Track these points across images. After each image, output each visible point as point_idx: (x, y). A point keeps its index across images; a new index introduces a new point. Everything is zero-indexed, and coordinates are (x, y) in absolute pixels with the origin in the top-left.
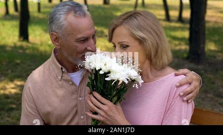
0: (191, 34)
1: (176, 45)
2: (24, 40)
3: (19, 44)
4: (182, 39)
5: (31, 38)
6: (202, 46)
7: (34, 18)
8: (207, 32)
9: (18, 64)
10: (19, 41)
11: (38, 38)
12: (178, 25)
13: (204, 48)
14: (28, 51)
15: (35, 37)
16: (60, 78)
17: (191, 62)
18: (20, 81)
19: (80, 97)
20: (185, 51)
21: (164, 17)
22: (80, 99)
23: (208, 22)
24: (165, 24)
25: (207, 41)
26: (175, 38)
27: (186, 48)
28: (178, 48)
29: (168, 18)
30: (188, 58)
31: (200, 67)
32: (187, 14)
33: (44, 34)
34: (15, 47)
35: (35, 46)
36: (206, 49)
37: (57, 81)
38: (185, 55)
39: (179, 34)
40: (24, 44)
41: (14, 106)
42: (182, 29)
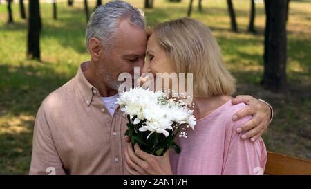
0: (266, 50)
1: (246, 65)
2: (33, 58)
3: (27, 63)
4: (253, 57)
5: (43, 55)
6: (282, 66)
7: (48, 27)
8: (288, 47)
9: (25, 92)
10: (28, 59)
11: (53, 55)
12: (249, 37)
13: (284, 68)
14: (39, 74)
15: (50, 54)
16: (88, 102)
17: (266, 89)
18: (28, 115)
19: (115, 131)
20: (258, 73)
21: (228, 26)
22: (115, 133)
23: (291, 32)
24: (230, 35)
25: (289, 59)
26: (244, 55)
27: (259, 70)
28: (248, 69)
29: (234, 27)
30: (262, 83)
31: (279, 96)
32: (261, 22)
33: (61, 49)
34: (21, 68)
35: (49, 66)
36: (288, 71)
37: (84, 107)
38: (258, 79)
39: (250, 50)
40: (34, 63)
41: (20, 150)
42: (254, 43)
